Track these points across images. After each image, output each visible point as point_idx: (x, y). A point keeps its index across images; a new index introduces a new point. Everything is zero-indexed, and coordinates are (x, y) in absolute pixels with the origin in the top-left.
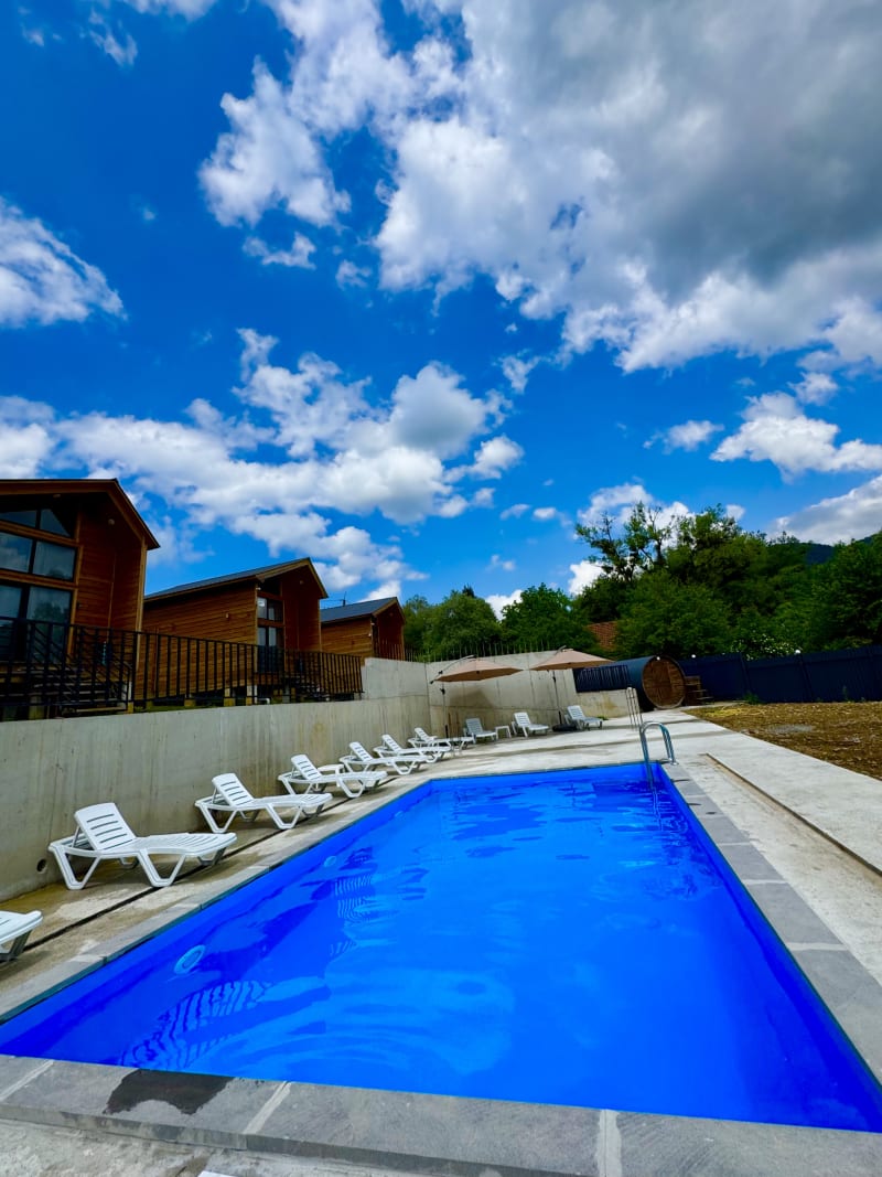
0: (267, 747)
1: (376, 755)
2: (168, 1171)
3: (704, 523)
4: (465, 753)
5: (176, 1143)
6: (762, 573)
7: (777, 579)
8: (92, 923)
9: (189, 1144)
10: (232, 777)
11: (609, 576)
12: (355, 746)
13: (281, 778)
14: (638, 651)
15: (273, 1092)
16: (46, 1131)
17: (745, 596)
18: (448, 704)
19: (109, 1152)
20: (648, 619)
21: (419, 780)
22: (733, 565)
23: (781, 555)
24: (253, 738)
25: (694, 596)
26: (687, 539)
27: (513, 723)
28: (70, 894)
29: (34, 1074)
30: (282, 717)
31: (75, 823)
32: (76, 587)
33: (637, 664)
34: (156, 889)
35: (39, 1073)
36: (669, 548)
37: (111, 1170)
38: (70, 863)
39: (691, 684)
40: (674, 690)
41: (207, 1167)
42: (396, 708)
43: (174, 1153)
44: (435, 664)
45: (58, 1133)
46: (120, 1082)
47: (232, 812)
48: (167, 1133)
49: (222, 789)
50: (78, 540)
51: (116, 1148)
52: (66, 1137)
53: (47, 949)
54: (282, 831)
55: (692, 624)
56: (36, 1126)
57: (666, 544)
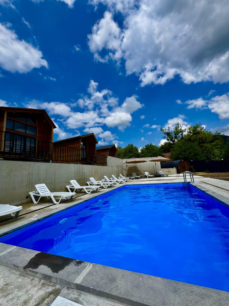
0: (84, 175)
1: (110, 179)
2: (46, 293)
3: (195, 128)
4: (133, 180)
5: (50, 281)
6: (209, 142)
7: (214, 143)
8: (38, 211)
9: (54, 283)
10: (75, 181)
11: (168, 142)
12: (105, 177)
13: (87, 182)
14: (176, 159)
15: (86, 266)
16: (9, 270)
17: (204, 148)
18: (128, 169)
19: (27, 281)
20: (180, 151)
21: (121, 185)
22: (202, 139)
23: (215, 137)
24: (80, 172)
25: (193, 145)
26: (190, 132)
27: (144, 174)
28: (34, 204)
29: (9, 250)
30: (87, 168)
31: (35, 188)
32: (37, 137)
33: (177, 162)
34: (55, 204)
35: (10, 250)
36: (185, 135)
37: (26, 289)
38: (34, 197)
39: (191, 167)
40: (186, 169)
41: (60, 294)
42: (115, 169)
43: (49, 285)
44: (125, 159)
45: (12, 271)
46: (34, 256)
47: (75, 189)
48: (47, 277)
49: (72, 183)
50: (37, 125)
51: (29, 280)
52: (14, 273)
53: (25, 216)
54: (88, 194)
55: (192, 153)
56: (6, 267)
57: (184, 133)
